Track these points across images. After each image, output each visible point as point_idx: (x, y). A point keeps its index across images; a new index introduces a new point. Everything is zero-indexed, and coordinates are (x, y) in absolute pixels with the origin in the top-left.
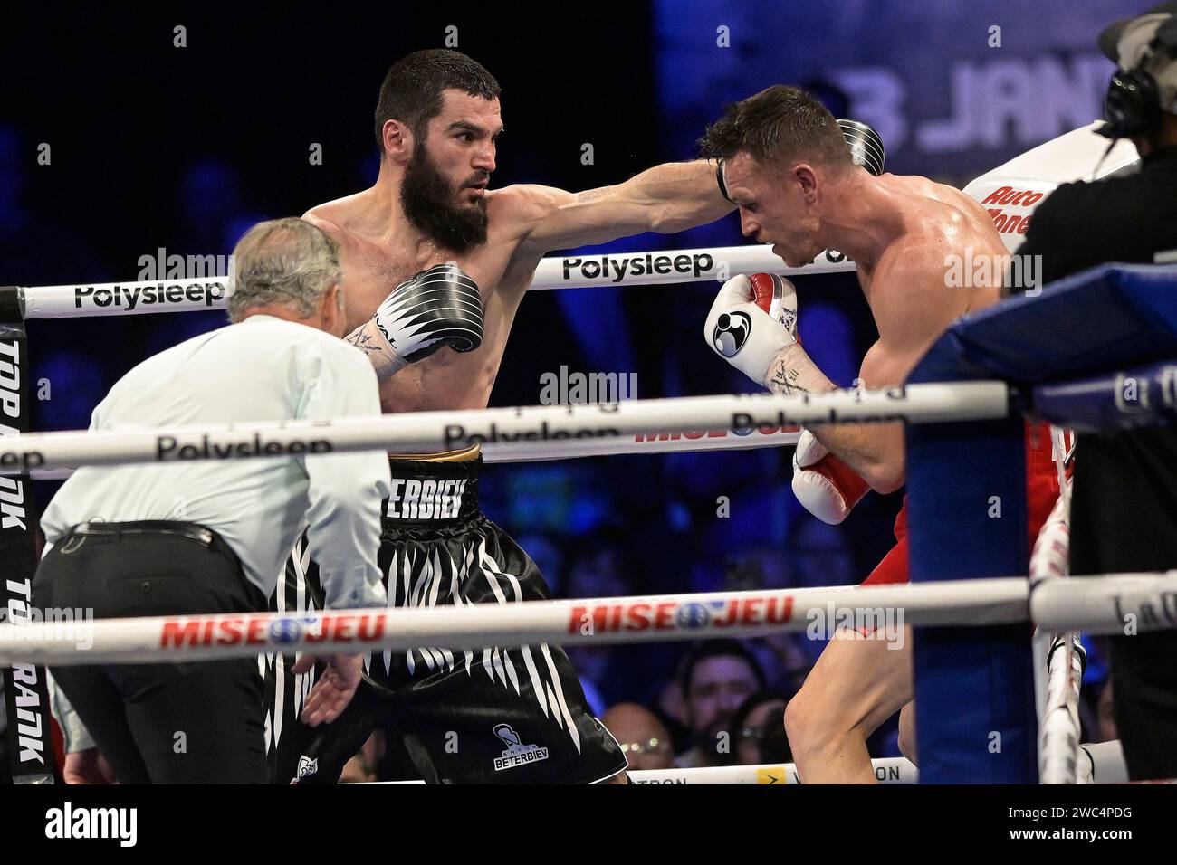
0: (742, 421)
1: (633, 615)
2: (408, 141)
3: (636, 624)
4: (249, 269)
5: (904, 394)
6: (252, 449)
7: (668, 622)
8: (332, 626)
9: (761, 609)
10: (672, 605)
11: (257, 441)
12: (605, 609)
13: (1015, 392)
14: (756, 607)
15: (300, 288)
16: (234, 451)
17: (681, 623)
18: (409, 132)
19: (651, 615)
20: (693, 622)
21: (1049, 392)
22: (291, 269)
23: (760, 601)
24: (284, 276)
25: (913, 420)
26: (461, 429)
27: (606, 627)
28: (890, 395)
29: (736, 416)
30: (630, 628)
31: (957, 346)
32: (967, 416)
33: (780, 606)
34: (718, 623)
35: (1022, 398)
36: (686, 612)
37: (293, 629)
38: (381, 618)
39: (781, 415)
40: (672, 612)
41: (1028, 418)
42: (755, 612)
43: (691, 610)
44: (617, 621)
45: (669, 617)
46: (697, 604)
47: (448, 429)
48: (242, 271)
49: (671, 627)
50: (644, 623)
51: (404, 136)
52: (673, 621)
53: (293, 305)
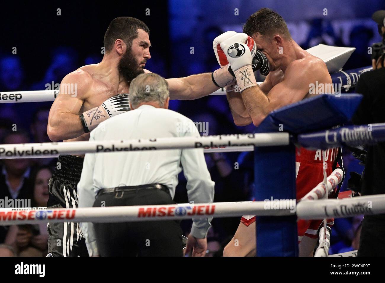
0: (198, 145)
1: (160, 211)
2: (124, 47)
3: (161, 214)
4: (141, 89)
5: (254, 137)
6: (31, 152)
7: (172, 214)
8: (57, 214)
9: (204, 209)
10: (174, 208)
11: (33, 150)
12: (151, 209)
13: (292, 136)
14: (202, 209)
15: (159, 96)
16: (25, 153)
17: (176, 214)
18: (125, 44)
19: (166, 211)
20: (181, 214)
21: (303, 136)
22: (157, 90)
23: (204, 207)
24: (154, 92)
25: (257, 145)
26: (102, 147)
27: (151, 215)
28: (249, 137)
29: (196, 143)
30: (159, 215)
31: (272, 121)
32: (275, 144)
33: (210, 209)
34: (189, 214)
35: (294, 139)
36: (178, 210)
37: (44, 215)
38: (74, 211)
39: (212, 143)
40: (173, 210)
41: (297, 146)
42: (202, 211)
43: (180, 210)
44: (155, 213)
45: (172, 212)
46: (182, 208)
47: (98, 147)
48: (138, 90)
49: (173, 215)
50: (164, 214)
51: (123, 45)
52: (174, 213)
53: (158, 102)
